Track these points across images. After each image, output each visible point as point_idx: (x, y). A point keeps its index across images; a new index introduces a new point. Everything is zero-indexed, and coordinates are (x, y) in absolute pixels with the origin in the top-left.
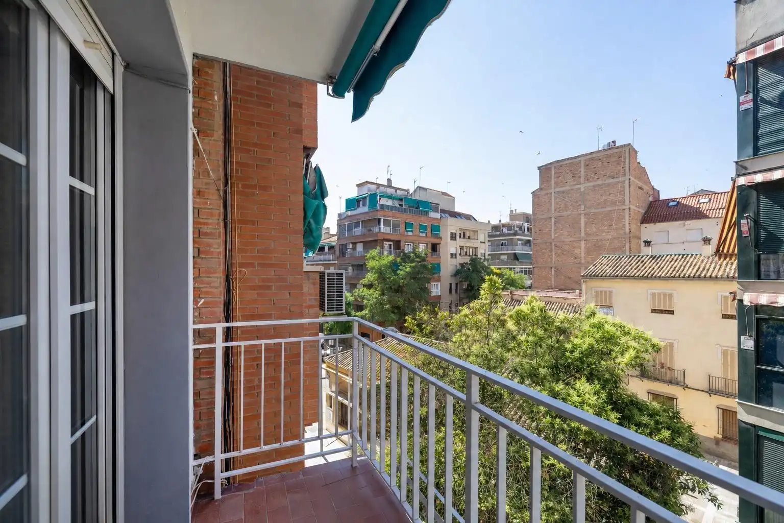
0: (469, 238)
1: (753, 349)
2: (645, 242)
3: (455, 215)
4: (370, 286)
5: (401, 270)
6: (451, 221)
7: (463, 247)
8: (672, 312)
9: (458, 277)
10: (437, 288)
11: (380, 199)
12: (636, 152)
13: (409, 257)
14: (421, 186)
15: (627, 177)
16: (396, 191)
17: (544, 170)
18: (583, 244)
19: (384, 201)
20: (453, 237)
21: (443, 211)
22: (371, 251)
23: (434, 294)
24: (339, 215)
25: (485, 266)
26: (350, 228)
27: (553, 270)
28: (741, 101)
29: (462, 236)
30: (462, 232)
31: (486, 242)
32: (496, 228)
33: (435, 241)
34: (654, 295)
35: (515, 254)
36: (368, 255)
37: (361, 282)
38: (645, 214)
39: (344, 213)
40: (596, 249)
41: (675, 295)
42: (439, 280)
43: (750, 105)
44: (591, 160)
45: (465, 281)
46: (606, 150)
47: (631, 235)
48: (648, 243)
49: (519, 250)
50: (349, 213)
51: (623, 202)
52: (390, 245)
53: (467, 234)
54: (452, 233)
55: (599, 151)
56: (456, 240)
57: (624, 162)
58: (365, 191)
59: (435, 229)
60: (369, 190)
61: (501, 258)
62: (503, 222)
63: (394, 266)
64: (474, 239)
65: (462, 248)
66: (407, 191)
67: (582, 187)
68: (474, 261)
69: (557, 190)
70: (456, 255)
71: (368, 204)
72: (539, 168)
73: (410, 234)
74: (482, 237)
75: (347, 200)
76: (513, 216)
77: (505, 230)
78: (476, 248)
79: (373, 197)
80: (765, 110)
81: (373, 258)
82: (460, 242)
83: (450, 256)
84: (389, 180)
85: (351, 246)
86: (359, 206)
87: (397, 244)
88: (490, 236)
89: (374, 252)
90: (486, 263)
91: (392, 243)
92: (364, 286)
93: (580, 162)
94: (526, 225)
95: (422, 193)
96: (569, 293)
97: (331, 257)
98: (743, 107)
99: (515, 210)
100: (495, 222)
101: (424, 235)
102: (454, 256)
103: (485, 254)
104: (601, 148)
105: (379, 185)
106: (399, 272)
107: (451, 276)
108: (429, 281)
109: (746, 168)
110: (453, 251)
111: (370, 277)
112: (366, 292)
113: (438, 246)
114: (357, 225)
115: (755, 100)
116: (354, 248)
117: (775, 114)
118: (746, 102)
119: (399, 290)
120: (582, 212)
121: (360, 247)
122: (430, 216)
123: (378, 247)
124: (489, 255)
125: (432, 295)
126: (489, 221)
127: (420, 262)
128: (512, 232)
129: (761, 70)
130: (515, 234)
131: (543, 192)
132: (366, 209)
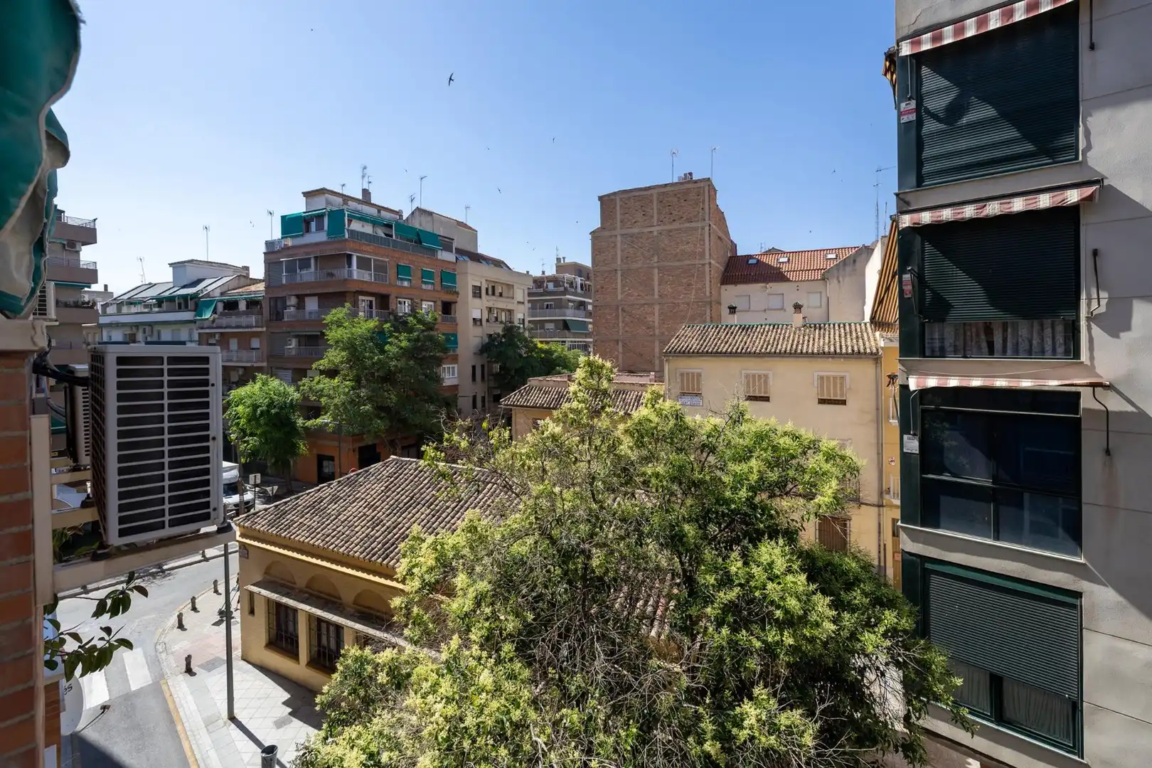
0: (501, 295)
1: (918, 452)
2: (730, 308)
3: (478, 258)
4: (332, 373)
5: (391, 344)
6: (472, 266)
7: (490, 308)
8: (767, 399)
9: (486, 355)
10: (453, 374)
11: (350, 221)
12: (715, 191)
13: (405, 323)
14: (423, 207)
15: (707, 221)
16: (379, 212)
17: (607, 202)
18: (657, 308)
19: (356, 226)
20: (477, 292)
21: (459, 251)
22: (334, 311)
23: (447, 383)
24: (268, 244)
25: (525, 339)
26: (291, 269)
27: (620, 343)
28: (902, 110)
29: (490, 292)
30: (490, 286)
31: (526, 302)
32: (539, 282)
33: (448, 298)
34: (747, 376)
35: (565, 321)
36: (328, 318)
37: (314, 366)
38: (725, 270)
39: (279, 241)
40: (674, 316)
41: (771, 376)
42: (455, 359)
43: (913, 117)
44: (664, 192)
45: (496, 362)
46: (681, 183)
47: (713, 299)
48: (733, 310)
49: (570, 315)
50: (290, 242)
51: (702, 255)
52: (371, 302)
53: (498, 290)
54: (474, 286)
55: (672, 184)
56: (480, 297)
57: (704, 201)
58: (320, 204)
59: (448, 277)
60: (328, 203)
61: (546, 327)
62: (547, 274)
63: (378, 338)
64: (508, 297)
65: (490, 310)
66: (399, 213)
67: (655, 230)
68: (510, 331)
69: (624, 231)
70: (481, 320)
71: (326, 227)
72: (601, 198)
73: (406, 284)
74: (520, 294)
75: (283, 218)
76: (561, 267)
77: (551, 286)
78: (510, 312)
79: (337, 217)
80: (930, 126)
81: (339, 324)
82: (487, 301)
83: (471, 322)
84: (366, 193)
85: (293, 301)
86: (308, 230)
87: (383, 300)
88: (530, 294)
89: (338, 313)
90: (527, 334)
91: (373, 299)
92: (322, 372)
93: (652, 195)
94: (579, 280)
95: (424, 219)
96: (641, 376)
97: (253, 319)
98: (905, 119)
99: (564, 258)
100: (536, 273)
101: (430, 287)
102: (478, 323)
103: (524, 320)
104: (676, 180)
105: (346, 199)
106: (387, 347)
107: (475, 353)
108: (439, 362)
109: (908, 203)
110: (477, 315)
111: (334, 356)
112: (326, 384)
113: (453, 306)
114: (305, 264)
115: (918, 110)
116: (300, 305)
117: (943, 132)
118: (908, 112)
119: (389, 378)
120: (656, 265)
121: (312, 305)
122: (439, 257)
123: (348, 305)
124: (529, 322)
125: (444, 384)
126: (528, 272)
127: (423, 331)
128: (562, 289)
129: (925, 71)
130: (565, 292)
131: (607, 233)
132: (321, 237)
